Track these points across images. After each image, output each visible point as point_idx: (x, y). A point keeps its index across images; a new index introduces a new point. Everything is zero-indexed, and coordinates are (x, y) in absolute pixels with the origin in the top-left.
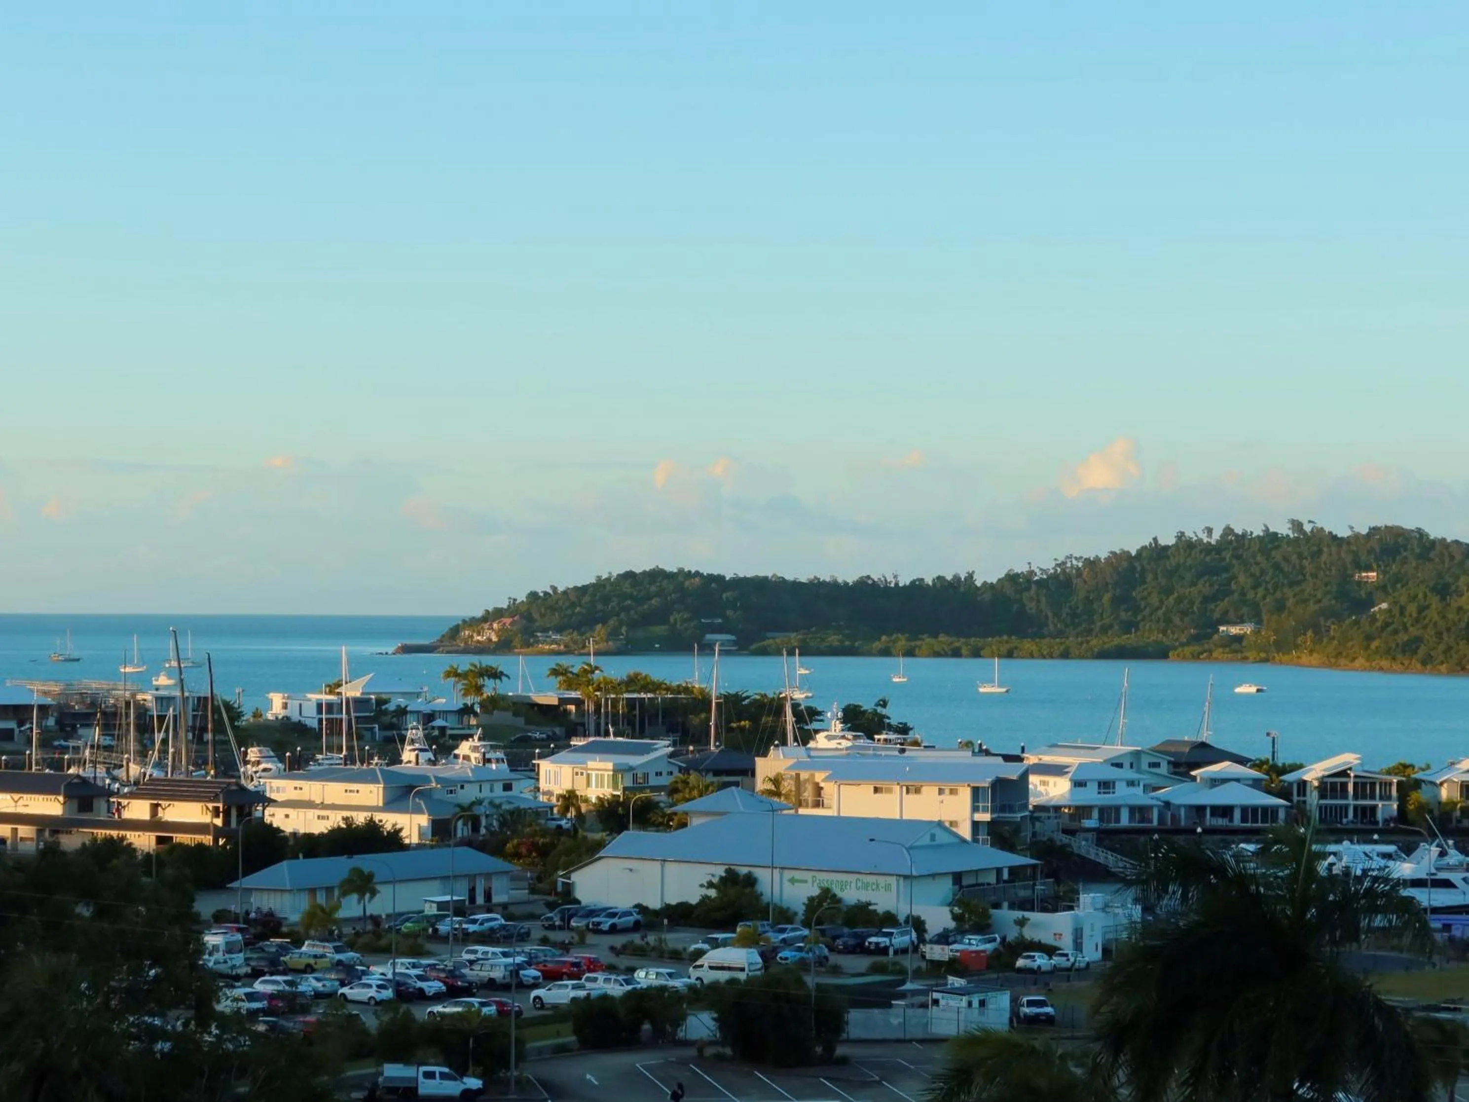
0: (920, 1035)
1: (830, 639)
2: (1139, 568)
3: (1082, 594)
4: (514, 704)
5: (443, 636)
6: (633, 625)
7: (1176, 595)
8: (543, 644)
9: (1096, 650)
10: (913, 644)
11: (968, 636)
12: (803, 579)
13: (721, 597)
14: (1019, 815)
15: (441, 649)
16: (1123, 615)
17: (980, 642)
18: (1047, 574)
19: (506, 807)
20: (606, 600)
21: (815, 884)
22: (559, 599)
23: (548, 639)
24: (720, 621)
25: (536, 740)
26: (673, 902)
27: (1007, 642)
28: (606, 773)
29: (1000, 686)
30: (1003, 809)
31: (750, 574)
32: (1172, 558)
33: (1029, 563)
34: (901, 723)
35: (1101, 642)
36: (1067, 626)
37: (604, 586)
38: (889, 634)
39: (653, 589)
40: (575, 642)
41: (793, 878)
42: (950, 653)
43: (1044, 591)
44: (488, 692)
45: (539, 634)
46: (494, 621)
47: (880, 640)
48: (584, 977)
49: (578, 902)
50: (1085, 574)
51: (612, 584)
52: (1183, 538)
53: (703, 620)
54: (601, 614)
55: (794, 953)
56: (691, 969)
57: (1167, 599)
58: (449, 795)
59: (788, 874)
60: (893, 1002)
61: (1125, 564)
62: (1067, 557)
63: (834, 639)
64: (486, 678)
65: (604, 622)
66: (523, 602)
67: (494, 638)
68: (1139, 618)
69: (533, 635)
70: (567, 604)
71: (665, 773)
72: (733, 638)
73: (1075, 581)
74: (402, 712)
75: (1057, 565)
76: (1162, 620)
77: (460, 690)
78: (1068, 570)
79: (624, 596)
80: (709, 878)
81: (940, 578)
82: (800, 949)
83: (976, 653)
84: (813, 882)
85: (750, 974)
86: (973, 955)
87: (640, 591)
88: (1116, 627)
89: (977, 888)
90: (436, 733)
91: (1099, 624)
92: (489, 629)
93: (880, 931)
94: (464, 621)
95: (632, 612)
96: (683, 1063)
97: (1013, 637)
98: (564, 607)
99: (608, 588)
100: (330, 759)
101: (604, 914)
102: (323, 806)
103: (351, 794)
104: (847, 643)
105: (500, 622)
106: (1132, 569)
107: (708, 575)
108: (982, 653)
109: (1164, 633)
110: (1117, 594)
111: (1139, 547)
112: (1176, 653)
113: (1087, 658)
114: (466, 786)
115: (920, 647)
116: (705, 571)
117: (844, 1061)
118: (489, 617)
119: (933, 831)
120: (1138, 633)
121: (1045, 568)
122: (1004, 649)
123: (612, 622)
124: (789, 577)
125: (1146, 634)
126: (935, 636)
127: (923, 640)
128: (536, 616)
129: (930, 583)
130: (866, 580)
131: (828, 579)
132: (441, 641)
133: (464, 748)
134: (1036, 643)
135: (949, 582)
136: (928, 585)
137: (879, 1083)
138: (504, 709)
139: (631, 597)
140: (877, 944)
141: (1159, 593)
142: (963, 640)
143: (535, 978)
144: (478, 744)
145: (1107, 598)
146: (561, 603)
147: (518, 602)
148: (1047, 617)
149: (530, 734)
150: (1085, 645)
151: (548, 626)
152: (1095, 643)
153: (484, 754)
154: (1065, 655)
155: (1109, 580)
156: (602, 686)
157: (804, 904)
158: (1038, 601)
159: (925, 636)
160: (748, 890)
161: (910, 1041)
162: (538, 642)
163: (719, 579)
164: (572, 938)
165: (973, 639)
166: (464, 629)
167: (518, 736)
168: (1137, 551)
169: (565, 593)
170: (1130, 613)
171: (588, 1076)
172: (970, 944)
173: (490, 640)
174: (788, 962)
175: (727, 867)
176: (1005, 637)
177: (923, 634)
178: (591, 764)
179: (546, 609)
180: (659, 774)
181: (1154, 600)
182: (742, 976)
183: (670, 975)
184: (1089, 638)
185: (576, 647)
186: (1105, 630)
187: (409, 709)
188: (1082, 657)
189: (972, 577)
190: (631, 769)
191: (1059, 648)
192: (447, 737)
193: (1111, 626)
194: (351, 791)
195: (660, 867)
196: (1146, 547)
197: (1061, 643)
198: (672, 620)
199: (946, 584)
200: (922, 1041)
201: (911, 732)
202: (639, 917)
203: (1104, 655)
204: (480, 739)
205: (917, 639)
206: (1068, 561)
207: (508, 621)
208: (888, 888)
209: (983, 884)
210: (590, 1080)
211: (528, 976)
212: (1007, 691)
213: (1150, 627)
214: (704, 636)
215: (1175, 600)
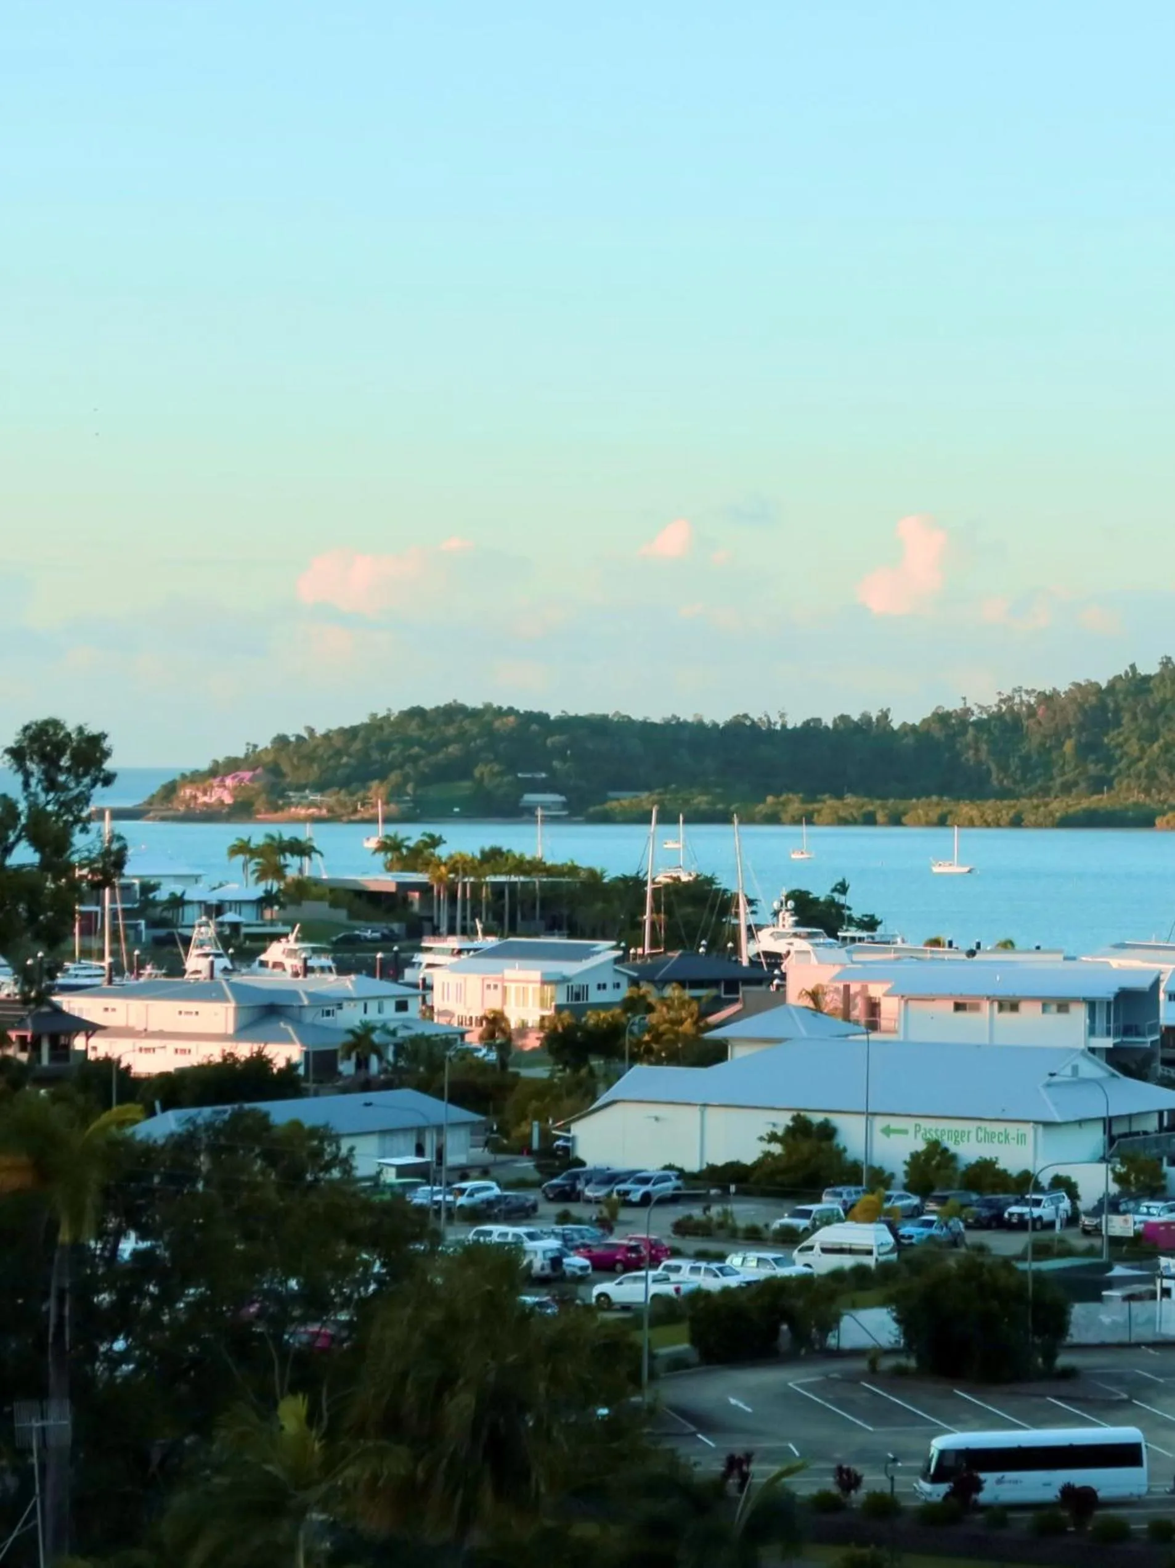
0: (1149, 1337)
1: (696, 801)
2: (1112, 705)
3: (1036, 740)
4: (332, 890)
5: (153, 796)
6: (424, 780)
7: (1161, 741)
8: (297, 807)
9: (1058, 815)
10: (810, 807)
11: (884, 797)
12: (657, 719)
13: (545, 743)
14: (1150, 1039)
15: (151, 814)
16: (1093, 769)
17: (902, 805)
18: (987, 712)
19: (401, 1033)
20: (385, 746)
21: (919, 1136)
22: (317, 746)
23: (304, 801)
24: (543, 775)
25: (366, 940)
26: (720, 1162)
27: (938, 804)
28: (531, 986)
29: (960, 864)
30: (1128, 1031)
31: (582, 713)
32: (1155, 694)
33: (964, 699)
34: (866, 916)
35: (1064, 804)
36: (1015, 782)
37: (381, 728)
38: (778, 795)
39: (451, 731)
40: (343, 805)
41: (889, 1126)
42: (860, 819)
43: (985, 736)
44: (291, 873)
45: (291, 794)
46: (226, 775)
47: (764, 801)
48: (663, 1265)
49: (582, 1164)
50: (1040, 712)
51: (392, 725)
52: (1170, 666)
53: (520, 775)
54: (377, 766)
55: (921, 1230)
56: (796, 1253)
57: (1150, 746)
58: (325, 1018)
59: (879, 1123)
60: (1105, 1293)
61: (1093, 700)
62: (1015, 690)
63: (701, 801)
64: (288, 855)
65: (382, 776)
66: (266, 749)
67: (228, 800)
68: (1113, 773)
69: (282, 795)
70: (331, 752)
71: (610, 986)
72: (562, 798)
73: (1025, 723)
74: (177, 902)
75: (1002, 701)
76: (1143, 774)
77: (254, 872)
78: (1016, 708)
79: (408, 742)
80: (769, 1129)
81: (844, 718)
82: (929, 1224)
83: (896, 820)
84: (916, 1132)
85: (882, 1258)
86: (1162, 1228)
87: (432, 734)
88: (1083, 785)
89: (1130, 1139)
90: (227, 931)
91: (1059, 781)
92: (219, 786)
93: (1023, 1198)
94: (183, 776)
95: (421, 763)
96: (852, 1379)
97: (945, 798)
98: (325, 756)
99: (387, 730)
100: (85, 968)
101: (632, 1180)
102: (147, 1034)
103: (188, 1017)
104: (720, 806)
105: (234, 778)
106: (1103, 707)
107: (526, 712)
108: (904, 819)
109: (1147, 791)
110: (1083, 740)
111: (1111, 677)
112: (1165, 819)
113: (1046, 827)
114: (345, 1004)
115: (819, 811)
116: (522, 708)
117: (1069, 1374)
118: (216, 771)
119: (1075, 1063)
120: (1113, 792)
121: (985, 705)
122: (934, 815)
123: (394, 777)
124: (638, 716)
125: (1122, 796)
126: (839, 796)
127: (824, 802)
128: (286, 768)
129: (831, 726)
130: (742, 720)
131: (690, 719)
132: (150, 803)
133: (275, 952)
134: (977, 806)
135: (856, 724)
136: (827, 727)
137: (1127, 1403)
138: (320, 898)
139: (420, 743)
140: (1021, 1215)
141: (1139, 739)
142: (878, 802)
143: (583, 1268)
144: (297, 946)
145: (1069, 746)
146: (320, 751)
147: (258, 749)
148: (989, 771)
149: (357, 932)
150: (1042, 809)
151: (303, 782)
152: (1058, 806)
153: (305, 960)
154: (1017, 822)
155: (1072, 722)
156: (459, 866)
157: (905, 1163)
158: (977, 750)
159: (826, 796)
160: (824, 1145)
161: (1138, 1345)
162: (290, 804)
163: (541, 718)
164: (601, 1212)
165: (891, 801)
166: (183, 786)
167: (341, 935)
168: (1109, 682)
169: (326, 737)
170: (1101, 765)
171: (733, 1401)
172: (1149, 1214)
173: (222, 802)
174: (914, 1241)
175: (795, 1113)
176: (935, 798)
177: (824, 793)
178: (509, 974)
179: (300, 759)
180: (602, 987)
181: (1133, 748)
182: (870, 1261)
183: (776, 1261)
184: (1047, 799)
185: (343, 811)
186: (1067, 788)
187: (187, 897)
188: (1038, 825)
189: (887, 717)
190: (564, 980)
191: (1008, 814)
192: (242, 938)
193: (1076, 784)
194: (188, 1013)
195: (698, 1114)
196: (1120, 676)
197: (1011, 807)
198: (477, 773)
199: (852, 726)
200: (1154, 1345)
201: (880, 928)
202: (679, 1183)
203: (1068, 822)
204: (297, 940)
205: (814, 800)
206: (1016, 695)
207: (248, 775)
208: (1021, 1139)
209: (1137, 1134)
210: (736, 1406)
211: (574, 1266)
212: (969, 872)
213: (1129, 785)
214: (521, 796)
215: (1160, 748)
